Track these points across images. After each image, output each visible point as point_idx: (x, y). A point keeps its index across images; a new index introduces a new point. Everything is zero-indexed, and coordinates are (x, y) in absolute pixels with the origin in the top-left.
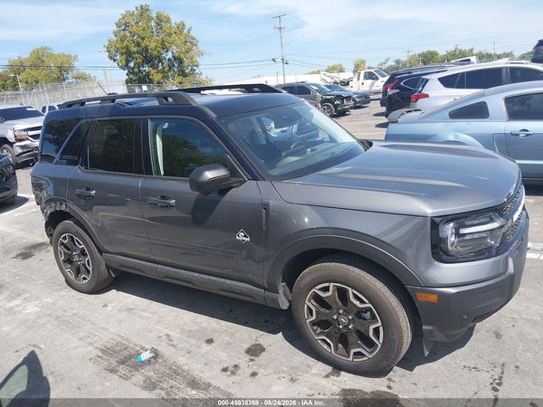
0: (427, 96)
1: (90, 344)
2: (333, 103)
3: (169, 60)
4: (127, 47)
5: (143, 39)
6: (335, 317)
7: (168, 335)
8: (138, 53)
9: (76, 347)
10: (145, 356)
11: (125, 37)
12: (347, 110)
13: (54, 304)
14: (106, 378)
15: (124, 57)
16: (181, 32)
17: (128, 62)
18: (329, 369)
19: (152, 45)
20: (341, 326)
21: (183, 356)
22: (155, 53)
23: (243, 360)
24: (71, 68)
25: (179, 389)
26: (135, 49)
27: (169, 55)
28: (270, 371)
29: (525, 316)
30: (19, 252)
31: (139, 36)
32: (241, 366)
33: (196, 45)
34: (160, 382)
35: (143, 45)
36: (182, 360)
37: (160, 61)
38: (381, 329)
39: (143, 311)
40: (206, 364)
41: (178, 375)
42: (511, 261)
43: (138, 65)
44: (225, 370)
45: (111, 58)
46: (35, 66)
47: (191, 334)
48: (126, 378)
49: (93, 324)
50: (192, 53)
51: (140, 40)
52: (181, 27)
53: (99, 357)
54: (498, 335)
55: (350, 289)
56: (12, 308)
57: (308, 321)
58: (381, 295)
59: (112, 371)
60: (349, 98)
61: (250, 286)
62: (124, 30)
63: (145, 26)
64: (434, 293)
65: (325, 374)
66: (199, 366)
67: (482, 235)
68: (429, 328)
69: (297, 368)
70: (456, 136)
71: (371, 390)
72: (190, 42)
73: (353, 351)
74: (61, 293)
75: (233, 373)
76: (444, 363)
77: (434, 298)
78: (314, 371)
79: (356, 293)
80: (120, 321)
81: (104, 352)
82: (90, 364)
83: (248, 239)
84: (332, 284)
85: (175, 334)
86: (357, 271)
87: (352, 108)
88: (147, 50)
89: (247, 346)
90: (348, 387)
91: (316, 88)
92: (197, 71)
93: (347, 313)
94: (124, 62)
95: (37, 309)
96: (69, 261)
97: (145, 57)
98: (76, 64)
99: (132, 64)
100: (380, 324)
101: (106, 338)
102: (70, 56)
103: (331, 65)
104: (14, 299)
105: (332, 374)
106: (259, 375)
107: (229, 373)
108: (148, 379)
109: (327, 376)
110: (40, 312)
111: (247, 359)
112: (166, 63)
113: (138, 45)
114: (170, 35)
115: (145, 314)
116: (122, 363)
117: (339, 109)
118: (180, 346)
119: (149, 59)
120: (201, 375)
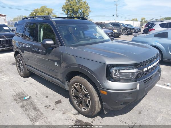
0: (154, 30)
1: (15, 91)
2: (127, 30)
3: (80, 13)
4: (68, 8)
5: (73, 5)
6: (79, 95)
7: (37, 93)
8: (71, 10)
9: (10, 92)
10: (27, 97)
11: (68, 4)
12: (132, 33)
13: (12, 79)
14: (13, 102)
15: (67, 11)
16: (85, 4)
17: (68, 12)
18: (77, 112)
19: (76, 8)
20: (81, 99)
21: (36, 100)
22: (76, 10)
23: (53, 104)
24: (52, 13)
25: (30, 109)
26: (71, 9)
27: (81, 11)
28: (59, 109)
29: (154, 108)
30: (13, 63)
31: (72, 4)
32: (51, 106)
33: (89, 9)
34: (26, 106)
35: (73, 7)
36: (36, 101)
37: (77, 13)
38: (90, 101)
39: (34, 85)
40: (42, 104)
41: (32, 105)
42: (138, 85)
43: (71, 14)
44: (46, 106)
45: (63, 11)
46: (41, 11)
47: (43, 94)
48: (18, 103)
49: (19, 86)
50: (87, 11)
51: (72, 6)
52: (85, 2)
53: (15, 95)
54: (140, 113)
55: (82, 86)
56: (1, 78)
57: (72, 95)
58: (91, 90)
59: (16, 100)
60: (133, 29)
61: (59, 81)
62: (68, 2)
63: (74, 1)
64: (106, 91)
65: (74, 114)
66: (39, 104)
67: (128, 74)
68: (105, 104)
69: (68, 110)
70: (155, 43)
71: (86, 122)
72: (87, 8)
73: (83, 107)
74: (17, 76)
75: (48, 108)
76: (115, 118)
77: (105, 93)
78: (72, 112)
79: (84, 87)
80: (26, 87)
81: (17, 94)
82: (11, 97)
83: (57, 65)
84: (78, 84)
85: (38, 93)
86: (85, 80)
87: (133, 33)
88: (74, 9)
89: (56, 100)
90: (79, 119)
91: (122, 25)
92: (88, 17)
93: (82, 94)
94: (67, 12)
95: (8, 79)
96: (19, 66)
97: (73, 11)
98: (53, 12)
99: (69, 13)
100: (90, 99)
101: (19, 91)
102: (51, 9)
103: (133, 19)
104: (3, 75)
105: (77, 114)
106: (55, 110)
107: (46, 107)
108: (24, 104)
109: (75, 114)
110: (8, 80)
111: (54, 104)
112: (79, 14)
113: (71, 7)
114: (81, 5)
115: (34, 86)
116: (20, 98)
117: (129, 32)
118: (38, 97)
119: (74, 12)
120: (38, 106)
